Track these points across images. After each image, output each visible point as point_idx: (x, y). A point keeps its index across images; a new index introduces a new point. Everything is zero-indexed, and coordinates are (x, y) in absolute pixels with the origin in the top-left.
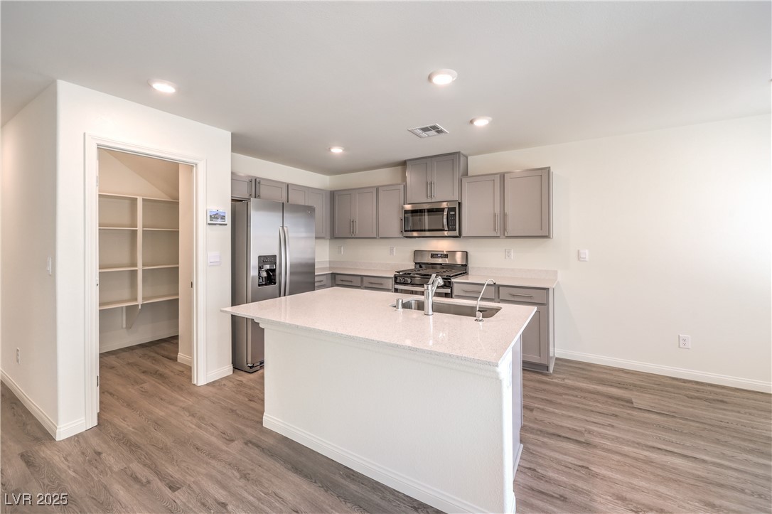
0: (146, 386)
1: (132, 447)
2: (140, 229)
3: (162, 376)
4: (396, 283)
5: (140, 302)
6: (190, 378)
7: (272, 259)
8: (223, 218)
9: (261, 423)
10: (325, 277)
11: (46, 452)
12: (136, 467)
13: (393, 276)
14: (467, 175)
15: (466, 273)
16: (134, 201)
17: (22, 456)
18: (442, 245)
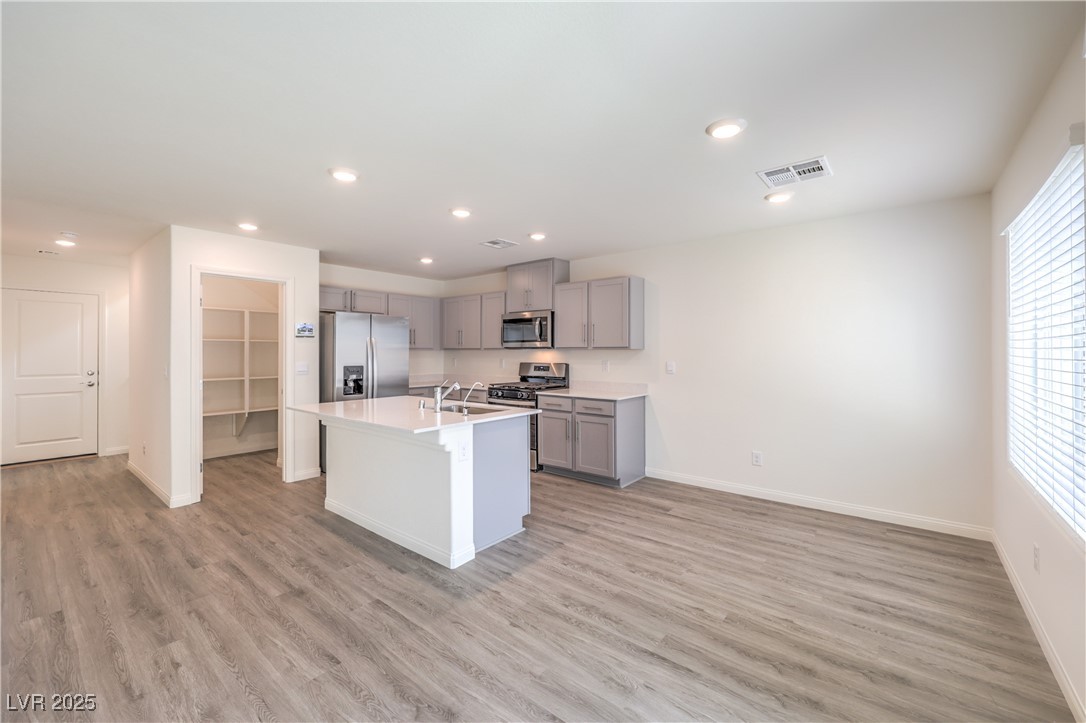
0: (244, 481)
1: (222, 513)
2: (247, 340)
3: (259, 475)
4: (491, 396)
5: (247, 410)
6: (281, 477)
7: (359, 370)
8: (310, 330)
9: (324, 506)
10: (427, 390)
11: (162, 513)
12: (222, 524)
13: (486, 388)
14: (568, 281)
15: (566, 387)
16: (242, 313)
17: (146, 514)
18: (546, 357)
